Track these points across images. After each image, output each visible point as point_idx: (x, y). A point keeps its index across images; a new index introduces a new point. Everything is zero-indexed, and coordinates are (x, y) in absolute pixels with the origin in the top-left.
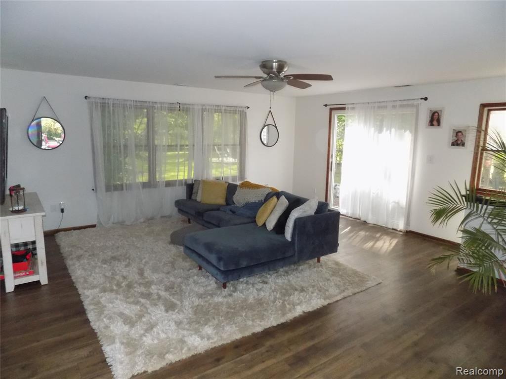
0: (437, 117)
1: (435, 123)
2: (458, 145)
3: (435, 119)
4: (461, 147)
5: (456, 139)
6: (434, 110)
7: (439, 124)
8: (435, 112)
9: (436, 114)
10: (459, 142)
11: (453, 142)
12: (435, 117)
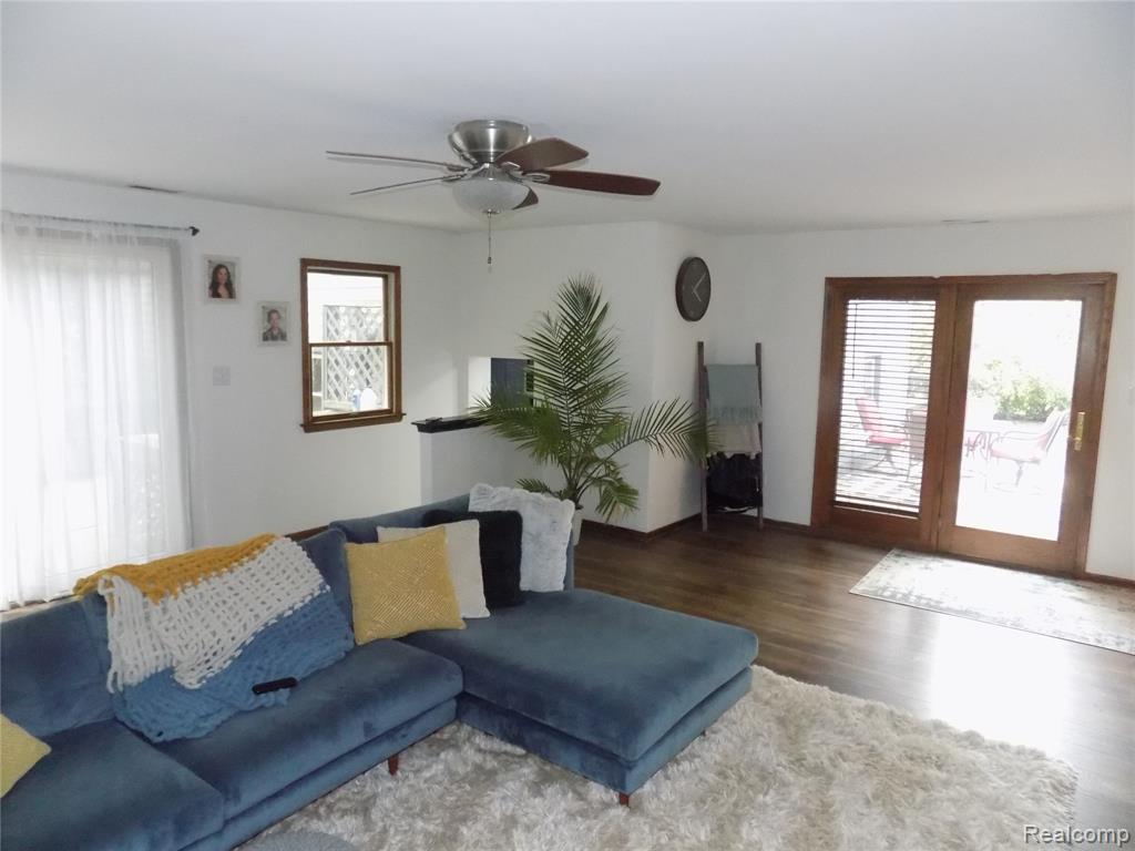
0: (226, 277)
1: (222, 290)
2: (274, 338)
3: (221, 283)
4: (280, 342)
5: (269, 326)
6: (218, 261)
7: (231, 295)
8: (220, 267)
9: (223, 271)
10: (275, 332)
11: (264, 334)
12: (220, 276)
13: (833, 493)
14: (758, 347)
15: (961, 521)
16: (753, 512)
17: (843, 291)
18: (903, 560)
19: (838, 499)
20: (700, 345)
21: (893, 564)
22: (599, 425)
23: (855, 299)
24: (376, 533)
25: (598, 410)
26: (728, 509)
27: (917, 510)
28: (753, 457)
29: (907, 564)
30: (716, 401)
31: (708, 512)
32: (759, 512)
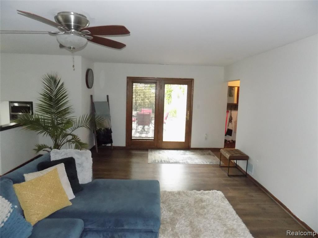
13: (131, 137)
14: (108, 96)
15: (164, 140)
16: (110, 145)
17: (132, 81)
18: (153, 152)
19: (133, 138)
20: (91, 96)
21: (151, 153)
22: (64, 123)
23: (135, 83)
24: (24, 177)
25: (64, 118)
26: (103, 145)
27: (153, 139)
28: (110, 129)
29: (155, 153)
30: (98, 113)
31: (98, 146)
32: (111, 145)
